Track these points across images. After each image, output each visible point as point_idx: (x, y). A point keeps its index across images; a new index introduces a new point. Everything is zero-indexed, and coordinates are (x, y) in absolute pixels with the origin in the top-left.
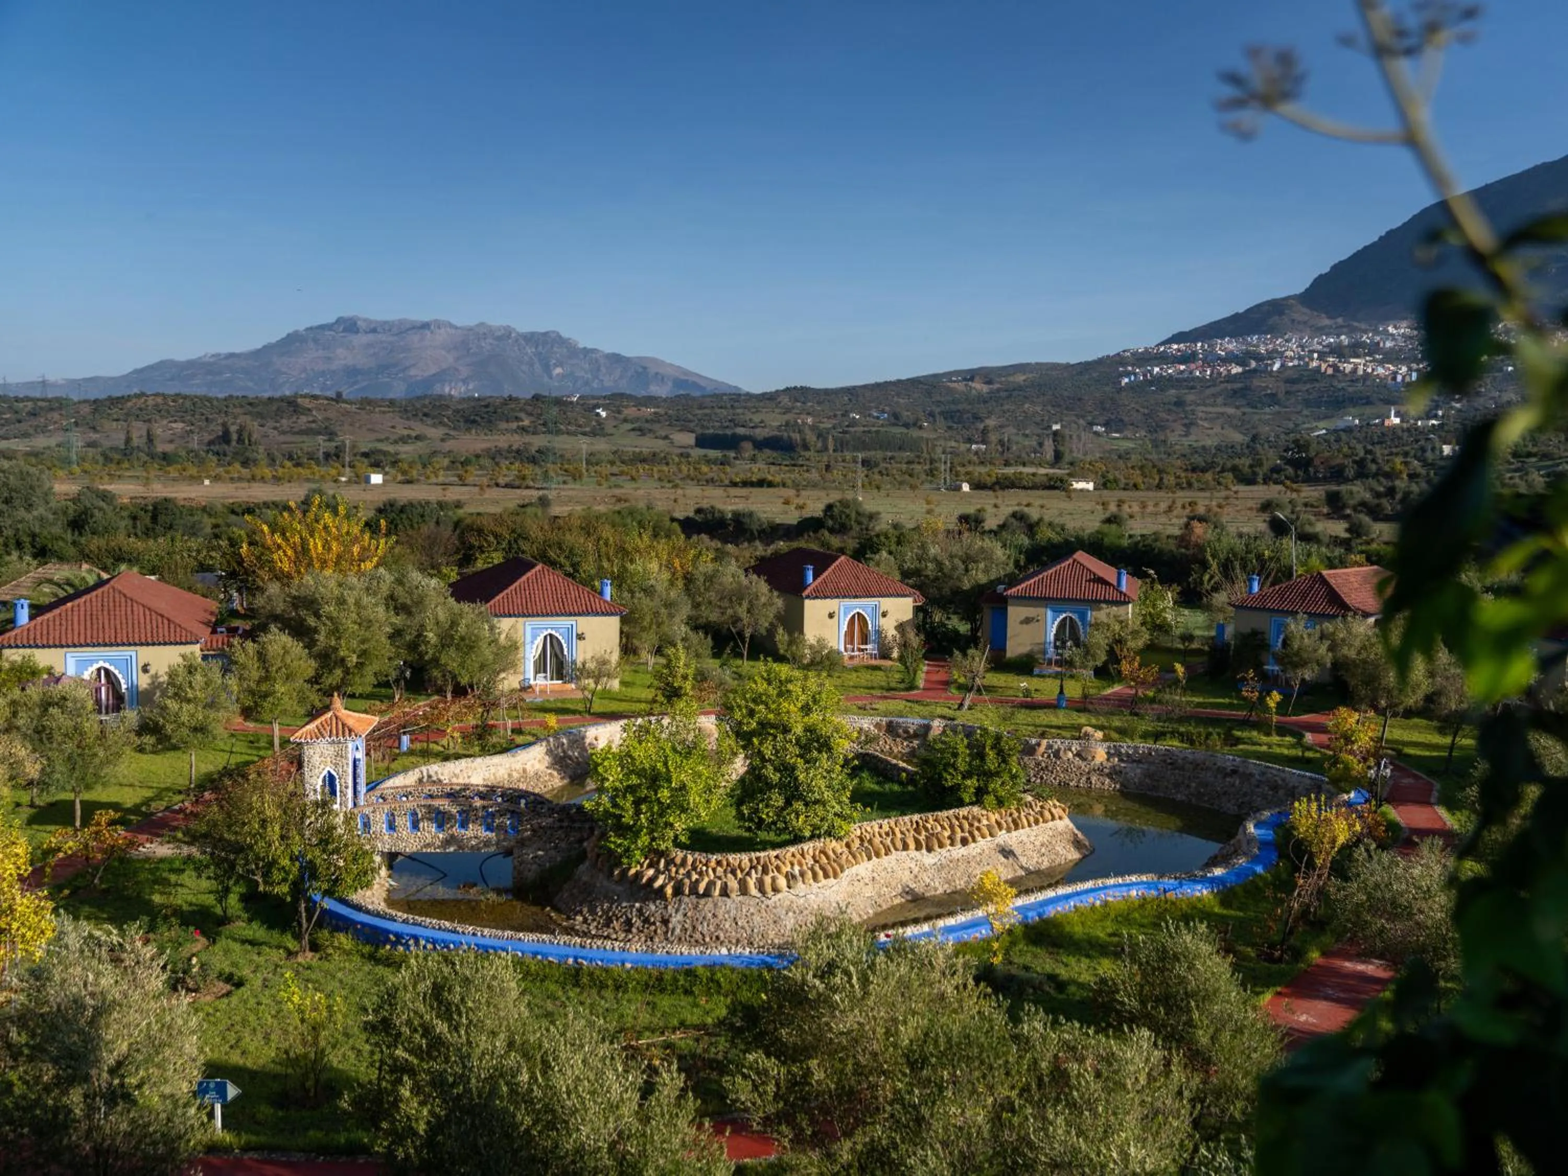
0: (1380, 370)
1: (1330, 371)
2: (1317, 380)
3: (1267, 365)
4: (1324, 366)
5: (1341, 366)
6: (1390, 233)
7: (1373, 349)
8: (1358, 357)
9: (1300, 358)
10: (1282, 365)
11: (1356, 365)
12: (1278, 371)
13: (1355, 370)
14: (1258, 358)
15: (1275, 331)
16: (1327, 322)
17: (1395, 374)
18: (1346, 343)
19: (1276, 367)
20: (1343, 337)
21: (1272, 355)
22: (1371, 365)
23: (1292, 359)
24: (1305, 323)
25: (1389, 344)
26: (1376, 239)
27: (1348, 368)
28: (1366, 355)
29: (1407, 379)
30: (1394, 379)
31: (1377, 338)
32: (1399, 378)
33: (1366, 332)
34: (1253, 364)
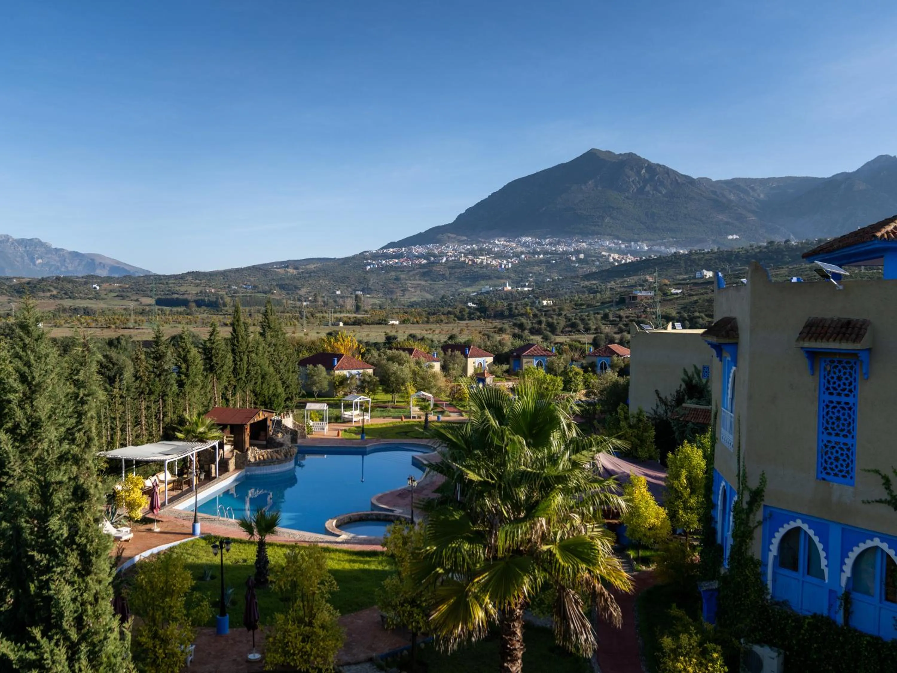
0: (494, 262)
1: (470, 263)
2: (464, 267)
3: (439, 260)
4: (467, 260)
5: (475, 260)
6: (493, 194)
7: (489, 252)
8: (483, 255)
9: (455, 256)
10: (447, 260)
11: (482, 259)
12: (445, 263)
13: (482, 263)
14: (435, 256)
15: (440, 242)
16: (465, 238)
17: (501, 265)
18: (476, 248)
19: (444, 261)
20: (474, 246)
21: (442, 254)
22: (489, 260)
23: (451, 256)
24: (455, 238)
25: (496, 249)
26: (487, 197)
27: (479, 261)
28: (486, 255)
29: (507, 267)
30: (501, 266)
31: (491, 247)
32: (503, 266)
33: (485, 243)
34: (432, 259)
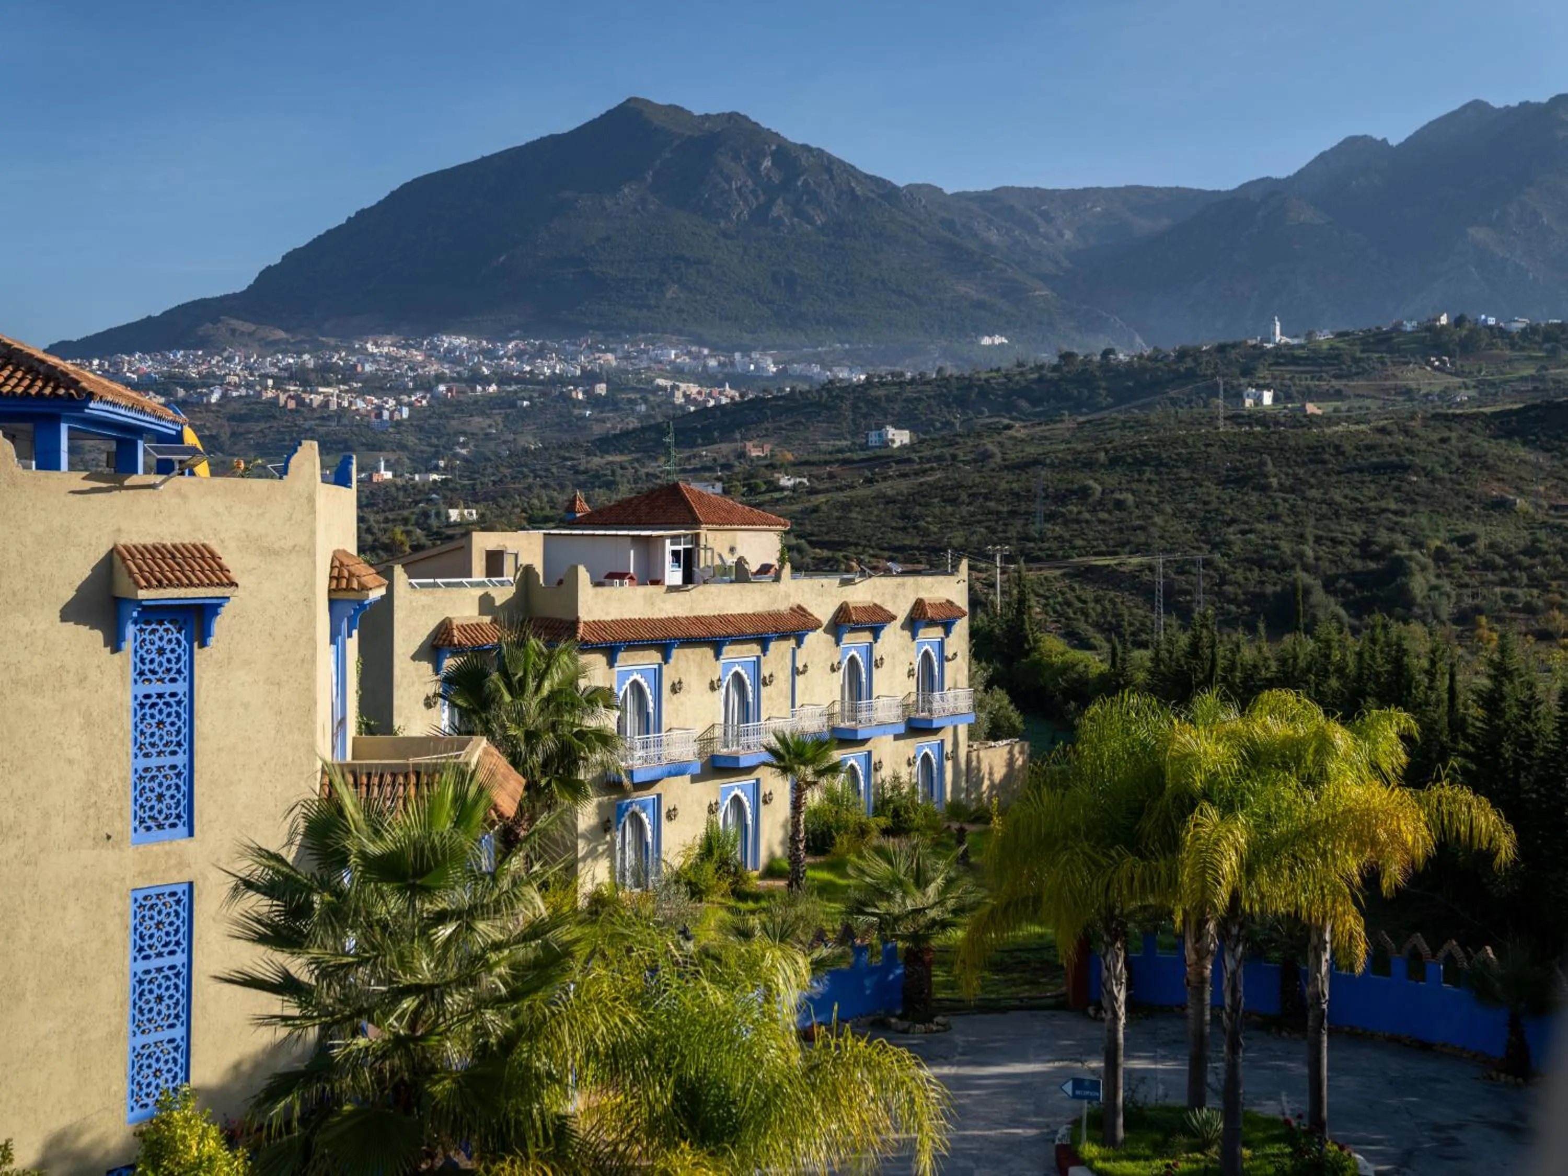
0: (360, 404)
1: (292, 404)
2: (274, 417)
3: (201, 395)
4: (283, 398)
5: (307, 398)
6: (361, 214)
7: (348, 375)
8: (328, 385)
9: (249, 386)
10: (224, 396)
11: (326, 395)
12: (218, 404)
13: (326, 404)
14: (189, 384)
15: (208, 345)
16: (281, 334)
17: (379, 410)
18: (311, 364)
19: (214, 398)
20: (306, 357)
21: (208, 380)
22: (347, 397)
23: (237, 386)
24: (251, 334)
25: (368, 368)
26: (343, 221)
27: (317, 400)
28: (339, 382)
29: (397, 416)
30: (379, 415)
31: (353, 360)
32: (386, 415)
33: (337, 349)
34: (181, 392)
